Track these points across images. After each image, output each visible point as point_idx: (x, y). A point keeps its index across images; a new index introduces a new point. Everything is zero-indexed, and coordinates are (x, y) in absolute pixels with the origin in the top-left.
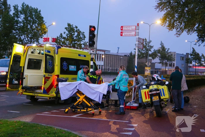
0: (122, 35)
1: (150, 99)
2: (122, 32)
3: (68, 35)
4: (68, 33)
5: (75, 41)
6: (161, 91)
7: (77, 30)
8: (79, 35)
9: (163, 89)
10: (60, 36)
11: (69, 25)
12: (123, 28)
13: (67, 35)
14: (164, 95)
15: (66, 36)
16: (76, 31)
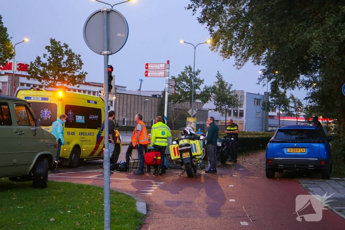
0: (147, 75)
1: (179, 156)
2: (147, 72)
3: (52, 60)
4: (51, 57)
5: (64, 70)
6: (192, 147)
7: (66, 51)
8: (72, 60)
9: (195, 144)
10: (36, 61)
11: (53, 41)
12: (149, 66)
13: (48, 60)
14: (196, 151)
15: (48, 62)
16: (66, 53)
